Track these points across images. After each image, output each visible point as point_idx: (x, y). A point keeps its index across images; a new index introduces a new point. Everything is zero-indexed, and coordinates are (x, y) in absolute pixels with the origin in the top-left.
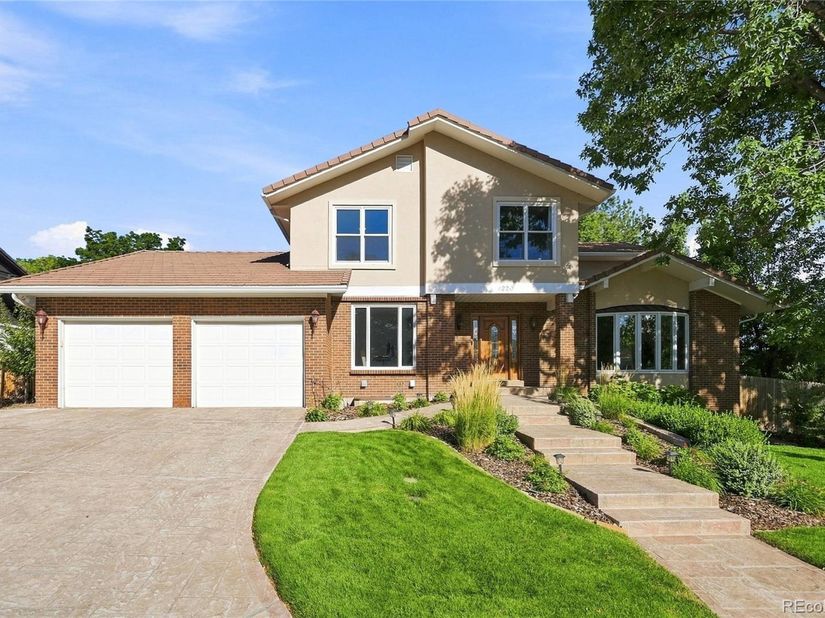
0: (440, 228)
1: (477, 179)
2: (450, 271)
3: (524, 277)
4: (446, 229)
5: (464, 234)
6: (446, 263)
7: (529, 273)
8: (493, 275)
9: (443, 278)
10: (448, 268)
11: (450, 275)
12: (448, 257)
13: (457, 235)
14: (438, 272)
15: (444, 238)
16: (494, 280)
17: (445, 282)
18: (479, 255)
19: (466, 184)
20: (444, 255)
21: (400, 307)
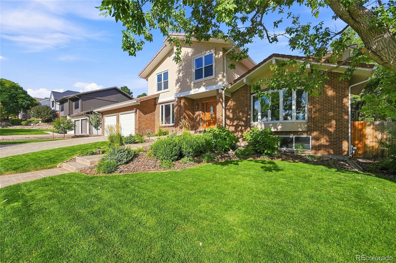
0: (178, 74)
1: (187, 52)
2: (180, 89)
3: (202, 86)
4: (179, 74)
5: (184, 74)
6: (179, 86)
7: (204, 84)
8: (192, 87)
9: (178, 92)
10: (179, 88)
11: (180, 90)
12: (180, 83)
13: (182, 75)
14: (177, 90)
15: (179, 77)
16: (192, 89)
17: (179, 93)
18: (188, 81)
19: (184, 55)
20: (178, 84)
21: (171, 104)
